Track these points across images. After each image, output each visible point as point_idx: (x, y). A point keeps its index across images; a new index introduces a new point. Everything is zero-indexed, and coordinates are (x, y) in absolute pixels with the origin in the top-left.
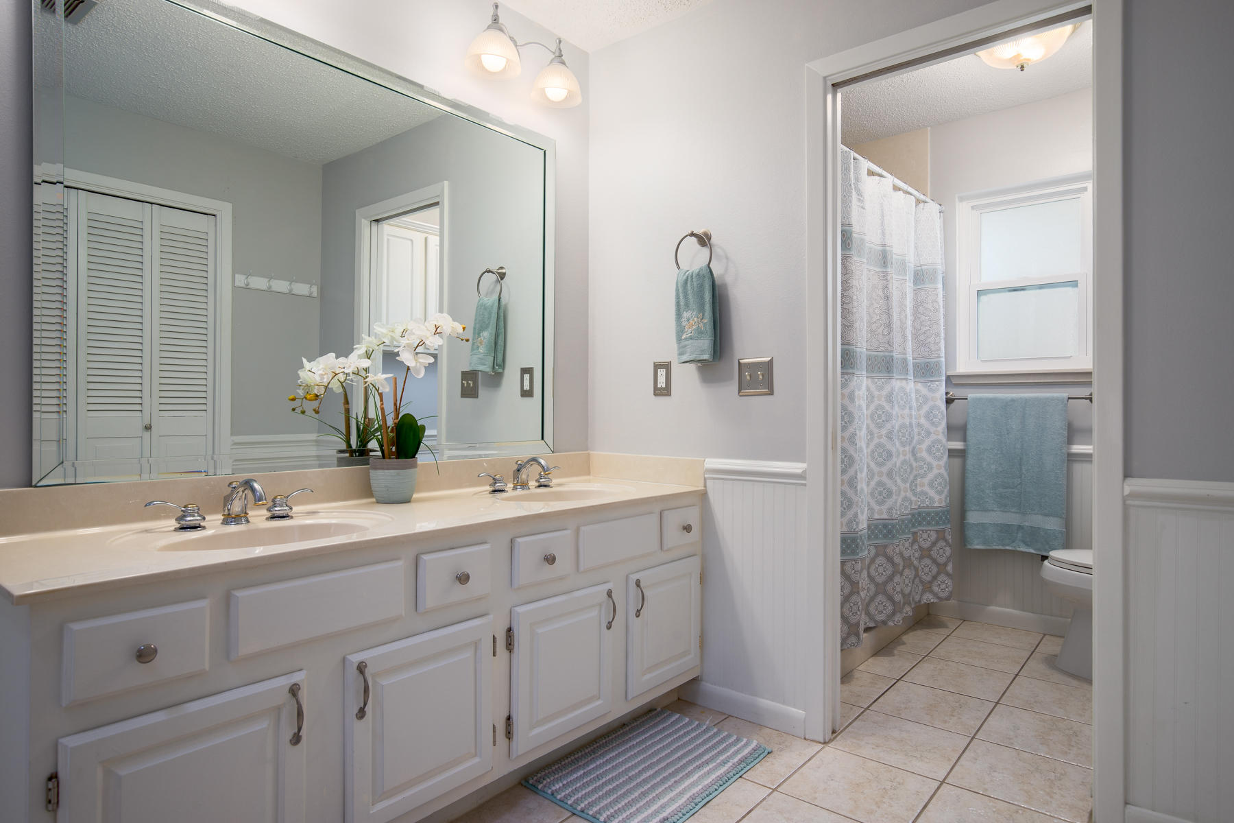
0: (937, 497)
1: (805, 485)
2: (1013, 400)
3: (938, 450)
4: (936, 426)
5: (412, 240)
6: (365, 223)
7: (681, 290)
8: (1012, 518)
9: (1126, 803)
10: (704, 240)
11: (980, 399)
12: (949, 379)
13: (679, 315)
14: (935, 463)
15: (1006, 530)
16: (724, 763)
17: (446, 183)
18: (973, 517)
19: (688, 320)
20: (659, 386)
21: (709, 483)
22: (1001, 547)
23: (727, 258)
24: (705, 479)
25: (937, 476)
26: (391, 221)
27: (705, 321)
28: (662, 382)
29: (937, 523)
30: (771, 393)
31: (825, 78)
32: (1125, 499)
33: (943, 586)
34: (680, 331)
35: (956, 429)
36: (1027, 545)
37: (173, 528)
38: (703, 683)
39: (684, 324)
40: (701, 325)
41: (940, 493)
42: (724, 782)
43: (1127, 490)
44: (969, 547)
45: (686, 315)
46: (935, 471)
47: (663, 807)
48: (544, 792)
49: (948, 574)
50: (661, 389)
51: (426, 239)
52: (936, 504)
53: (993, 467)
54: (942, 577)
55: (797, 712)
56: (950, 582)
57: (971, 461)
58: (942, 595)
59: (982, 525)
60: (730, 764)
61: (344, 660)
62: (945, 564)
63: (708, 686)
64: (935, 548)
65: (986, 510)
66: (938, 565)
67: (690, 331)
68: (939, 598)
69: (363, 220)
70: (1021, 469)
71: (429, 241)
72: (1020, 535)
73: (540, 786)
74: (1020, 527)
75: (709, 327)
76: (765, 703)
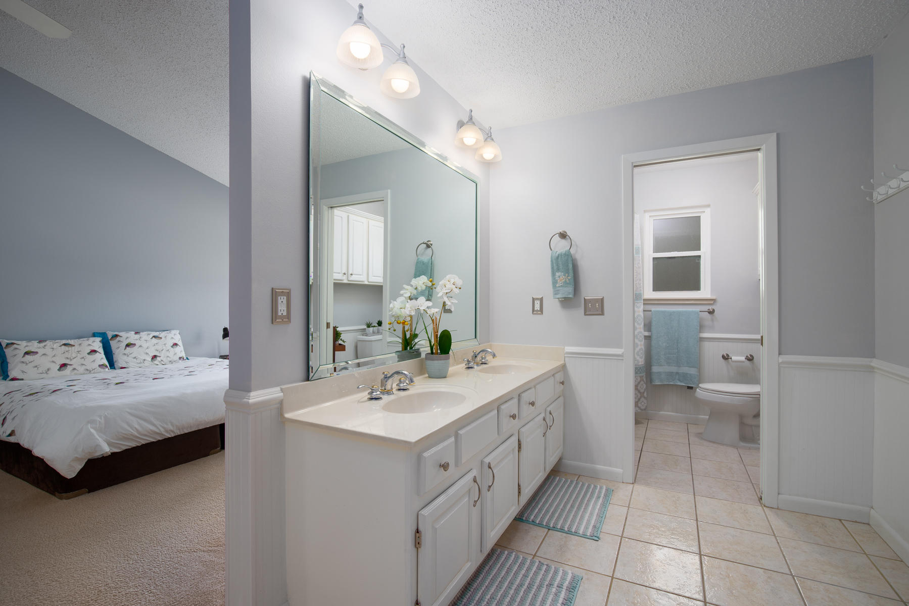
0: (640, 360)
1: (623, 360)
2: (674, 312)
3: (640, 336)
4: (640, 325)
5: (341, 217)
6: (325, 208)
7: (554, 261)
8: (674, 369)
9: (779, 494)
10: (563, 236)
11: (658, 311)
12: (644, 300)
13: (553, 274)
14: (639, 343)
15: (670, 374)
16: (598, 497)
17: (389, 191)
18: (655, 369)
19: (559, 277)
20: (536, 309)
21: (566, 359)
22: (667, 383)
23: (577, 246)
24: (565, 357)
25: (640, 350)
26: (338, 208)
27: (569, 278)
28: (537, 307)
29: (640, 373)
30: (602, 314)
31: (632, 163)
32: (779, 364)
33: (643, 403)
34: (554, 283)
35: (648, 326)
36: (681, 382)
37: (366, 398)
38: (563, 460)
39: (556, 279)
40: (567, 280)
41: (641, 358)
42: (604, 506)
43: (780, 360)
44: (653, 383)
45: (558, 274)
46: (639, 347)
47: (589, 521)
48: (527, 521)
49: (645, 398)
50: (537, 311)
51: (348, 216)
52: (640, 364)
53: (664, 344)
54: (642, 399)
55: (619, 470)
56: (645, 401)
57: (654, 342)
58: (642, 408)
59: (659, 373)
60: (601, 498)
61: (482, 462)
62: (644, 393)
63: (567, 462)
64: (639, 385)
65: (661, 366)
66: (640, 393)
67: (561, 282)
68: (641, 409)
69: (324, 206)
70: (678, 345)
71: (350, 218)
72: (677, 377)
73: (524, 518)
74: (677, 373)
75: (572, 281)
76: (599, 467)
